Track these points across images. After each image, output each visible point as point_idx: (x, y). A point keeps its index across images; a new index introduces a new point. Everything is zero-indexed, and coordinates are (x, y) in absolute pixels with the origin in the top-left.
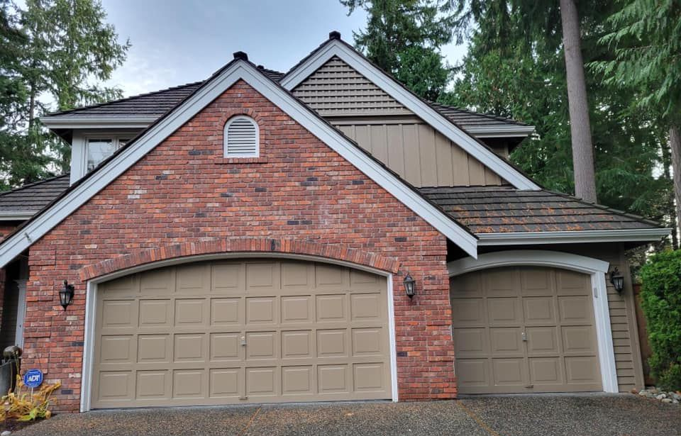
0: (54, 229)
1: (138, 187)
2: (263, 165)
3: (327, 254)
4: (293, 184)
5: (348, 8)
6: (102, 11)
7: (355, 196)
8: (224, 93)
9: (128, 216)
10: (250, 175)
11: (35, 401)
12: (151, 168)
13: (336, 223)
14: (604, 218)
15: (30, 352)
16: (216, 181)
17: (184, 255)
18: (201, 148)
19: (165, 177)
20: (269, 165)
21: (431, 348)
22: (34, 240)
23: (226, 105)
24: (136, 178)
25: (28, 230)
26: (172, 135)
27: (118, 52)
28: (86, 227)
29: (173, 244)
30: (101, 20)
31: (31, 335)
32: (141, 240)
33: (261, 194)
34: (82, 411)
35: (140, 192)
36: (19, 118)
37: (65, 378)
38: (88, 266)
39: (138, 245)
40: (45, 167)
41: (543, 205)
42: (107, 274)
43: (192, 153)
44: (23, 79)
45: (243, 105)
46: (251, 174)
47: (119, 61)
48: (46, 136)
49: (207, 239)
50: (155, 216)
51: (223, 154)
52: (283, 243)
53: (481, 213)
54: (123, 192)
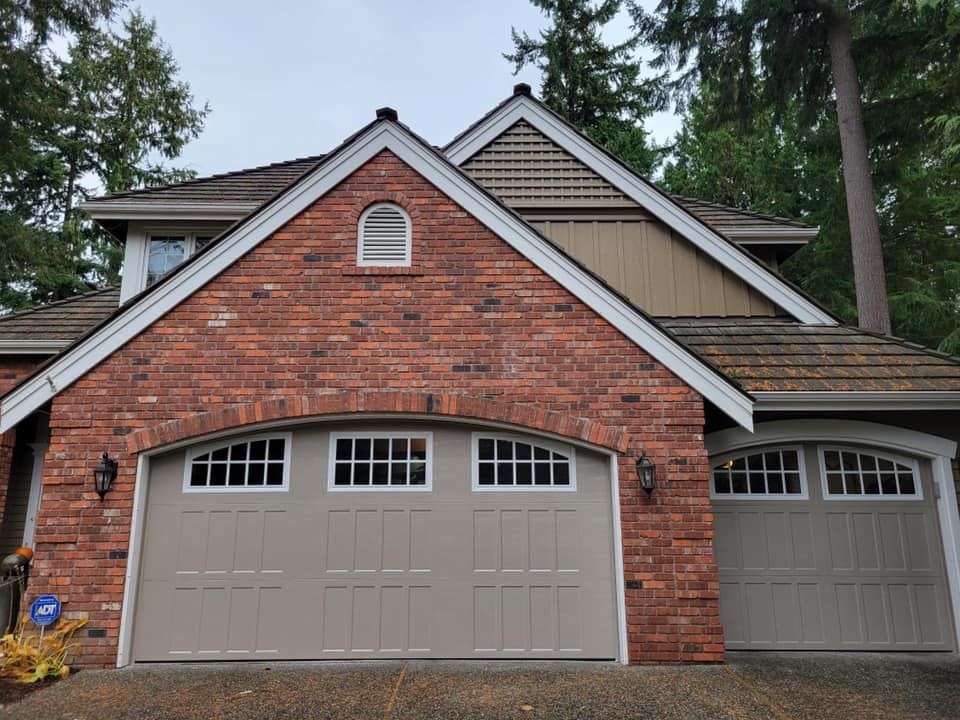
0: (92, 370)
1: (224, 309)
2: (416, 278)
3: (514, 419)
4: (462, 308)
5: (515, 64)
6: (172, 63)
7: (560, 330)
8: (360, 169)
9: (206, 353)
10: (397, 293)
11: (46, 648)
12: (245, 279)
13: (529, 369)
14: (946, 370)
15: (42, 566)
16: (345, 301)
17: (292, 415)
18: (322, 250)
19: (266, 295)
20: (426, 279)
21: (681, 577)
22: (60, 387)
23: (362, 186)
24: (223, 294)
25: (52, 372)
26: (278, 231)
27: (193, 120)
28: (141, 368)
29: (274, 398)
30: (171, 76)
31: (45, 538)
32: (226, 391)
33: (412, 322)
34: (119, 665)
35: (227, 316)
36: (51, 207)
37: (94, 611)
38: (141, 430)
39: (221, 399)
40: (84, 277)
41: (846, 349)
42: (170, 443)
43: (308, 258)
44: (60, 156)
45: (388, 187)
46: (400, 292)
47: (194, 132)
48: (87, 233)
49: (328, 391)
50: (249, 353)
51: (355, 261)
52: (446, 399)
53: (750, 358)
54: (202, 316)
